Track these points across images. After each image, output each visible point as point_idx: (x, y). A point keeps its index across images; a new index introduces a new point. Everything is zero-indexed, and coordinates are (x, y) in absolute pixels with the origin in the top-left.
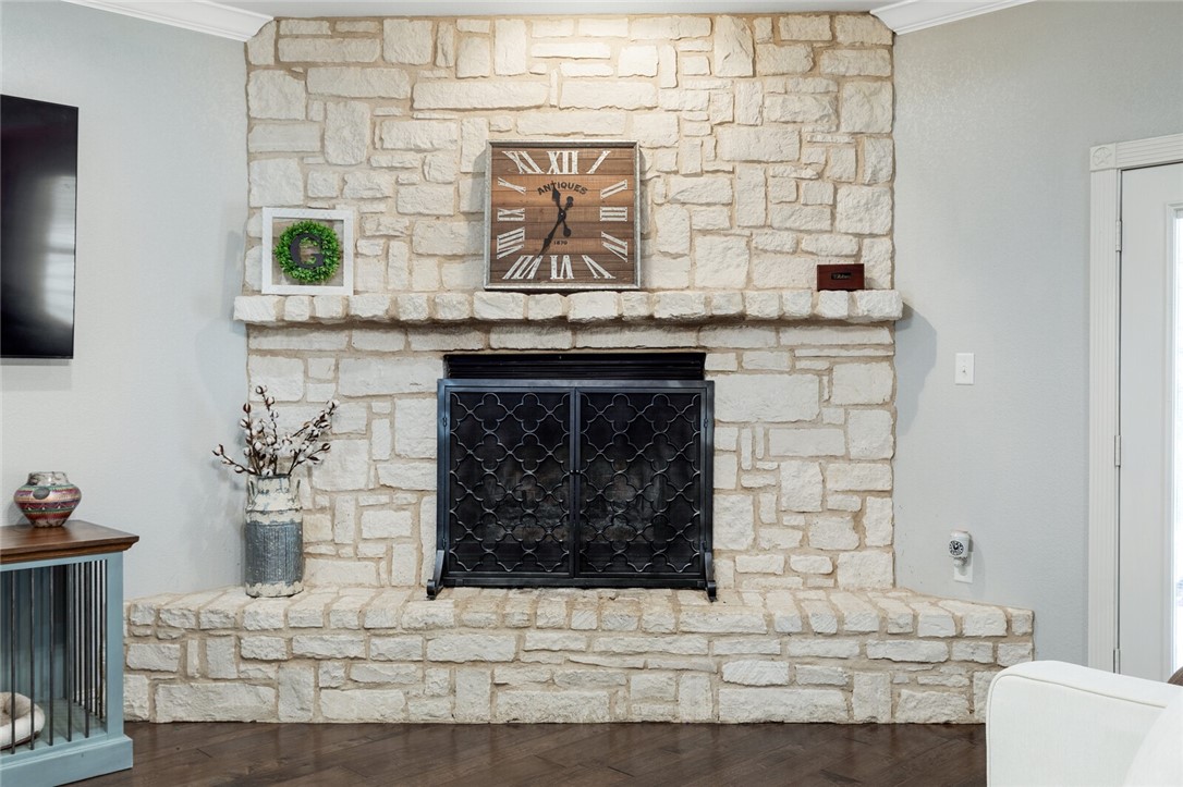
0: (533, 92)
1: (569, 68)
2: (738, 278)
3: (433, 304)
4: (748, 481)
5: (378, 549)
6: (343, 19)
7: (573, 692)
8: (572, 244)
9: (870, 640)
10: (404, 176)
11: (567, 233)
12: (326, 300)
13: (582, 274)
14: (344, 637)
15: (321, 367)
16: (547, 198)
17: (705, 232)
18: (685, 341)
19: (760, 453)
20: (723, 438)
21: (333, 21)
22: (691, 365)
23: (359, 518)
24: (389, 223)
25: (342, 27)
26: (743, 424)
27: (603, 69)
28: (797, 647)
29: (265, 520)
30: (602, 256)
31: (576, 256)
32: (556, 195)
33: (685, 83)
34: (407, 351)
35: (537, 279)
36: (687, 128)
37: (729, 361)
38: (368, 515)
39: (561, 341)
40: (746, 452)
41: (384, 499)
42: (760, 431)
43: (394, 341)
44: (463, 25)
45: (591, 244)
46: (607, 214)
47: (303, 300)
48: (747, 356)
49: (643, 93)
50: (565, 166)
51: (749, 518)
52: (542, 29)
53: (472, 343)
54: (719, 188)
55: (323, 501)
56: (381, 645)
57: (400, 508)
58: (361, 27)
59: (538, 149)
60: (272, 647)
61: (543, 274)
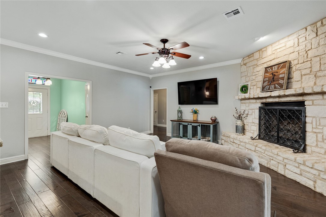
0: (273, 57)
1: (278, 50)
2: (312, 84)
3: (254, 95)
4: (314, 130)
5: (252, 132)
6: (249, 55)
7: (262, 159)
8: (275, 83)
9: (321, 173)
10: (256, 76)
11: (274, 81)
12: (247, 95)
13: (275, 88)
14: (238, 141)
15: (247, 105)
16: (272, 75)
17: (305, 75)
18: (300, 99)
19: (318, 124)
20: (308, 120)
21: (248, 56)
22: (302, 104)
23: (251, 127)
24: (254, 83)
25: (250, 57)
26: (314, 117)
27: (284, 48)
28: (302, 167)
29: (238, 125)
30: (279, 84)
31: (274, 85)
32: (273, 75)
33: (300, 45)
34: (256, 102)
35: (268, 90)
36: (300, 54)
37: (311, 103)
38: (252, 126)
39: (277, 100)
40: (314, 123)
41: (254, 124)
42: (318, 119)
43: (254, 101)
44: (263, 50)
45: (277, 82)
46: (281, 76)
47: (243, 96)
48: (315, 102)
49: (291, 50)
50: (275, 69)
51: (315, 139)
52: (274, 45)
53: (264, 101)
54: (308, 64)
55: (247, 124)
56: (241, 144)
57: (256, 126)
58: (251, 56)
59: (271, 67)
60: (232, 140)
61: (269, 89)
